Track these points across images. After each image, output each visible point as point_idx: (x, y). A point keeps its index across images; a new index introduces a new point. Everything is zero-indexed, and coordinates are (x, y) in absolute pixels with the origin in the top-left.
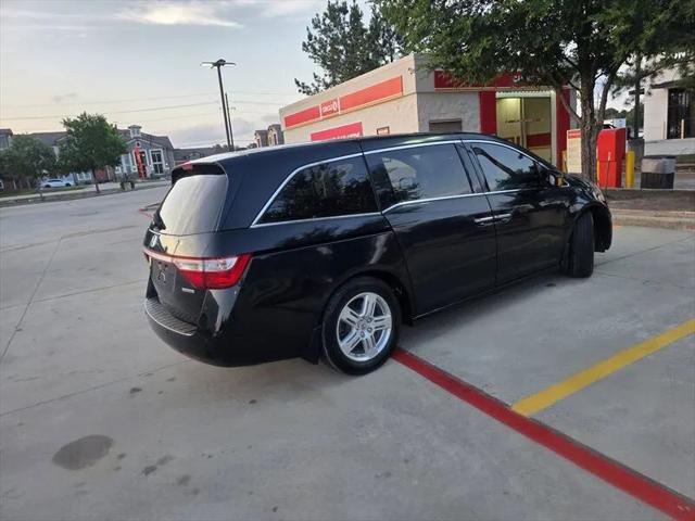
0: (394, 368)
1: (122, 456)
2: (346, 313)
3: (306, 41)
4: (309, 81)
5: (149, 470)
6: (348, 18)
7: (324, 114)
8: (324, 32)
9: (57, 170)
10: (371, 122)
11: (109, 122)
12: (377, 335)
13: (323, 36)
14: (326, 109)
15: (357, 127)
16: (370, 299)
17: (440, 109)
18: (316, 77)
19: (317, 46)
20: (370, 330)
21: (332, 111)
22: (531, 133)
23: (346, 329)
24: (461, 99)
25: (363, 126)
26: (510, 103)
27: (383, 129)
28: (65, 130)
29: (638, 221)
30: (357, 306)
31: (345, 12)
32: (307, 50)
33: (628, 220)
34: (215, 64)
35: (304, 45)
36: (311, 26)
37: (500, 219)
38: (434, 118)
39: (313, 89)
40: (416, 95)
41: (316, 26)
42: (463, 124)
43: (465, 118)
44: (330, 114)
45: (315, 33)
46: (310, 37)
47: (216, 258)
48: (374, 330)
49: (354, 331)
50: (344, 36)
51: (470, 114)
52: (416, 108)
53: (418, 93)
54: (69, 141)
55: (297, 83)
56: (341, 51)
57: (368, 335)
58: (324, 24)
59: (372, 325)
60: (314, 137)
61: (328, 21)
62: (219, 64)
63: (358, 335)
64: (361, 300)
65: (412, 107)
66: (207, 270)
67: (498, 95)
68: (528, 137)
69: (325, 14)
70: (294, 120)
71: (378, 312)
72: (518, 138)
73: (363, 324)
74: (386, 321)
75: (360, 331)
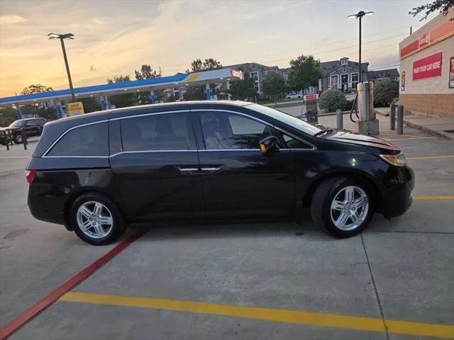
2: (82, 210)
7: (421, 46)
9: (289, 90)
10: (448, 52)
11: (315, 59)
14: (422, 42)
16: (98, 206)
20: (99, 223)
25: (443, 55)
28: (290, 67)
34: (358, 16)
37: (207, 171)
48: (101, 224)
49: (88, 221)
54: (292, 73)
59: (101, 220)
62: (361, 14)
64: (93, 205)
73: (95, 218)
74: (110, 220)
75: (93, 222)
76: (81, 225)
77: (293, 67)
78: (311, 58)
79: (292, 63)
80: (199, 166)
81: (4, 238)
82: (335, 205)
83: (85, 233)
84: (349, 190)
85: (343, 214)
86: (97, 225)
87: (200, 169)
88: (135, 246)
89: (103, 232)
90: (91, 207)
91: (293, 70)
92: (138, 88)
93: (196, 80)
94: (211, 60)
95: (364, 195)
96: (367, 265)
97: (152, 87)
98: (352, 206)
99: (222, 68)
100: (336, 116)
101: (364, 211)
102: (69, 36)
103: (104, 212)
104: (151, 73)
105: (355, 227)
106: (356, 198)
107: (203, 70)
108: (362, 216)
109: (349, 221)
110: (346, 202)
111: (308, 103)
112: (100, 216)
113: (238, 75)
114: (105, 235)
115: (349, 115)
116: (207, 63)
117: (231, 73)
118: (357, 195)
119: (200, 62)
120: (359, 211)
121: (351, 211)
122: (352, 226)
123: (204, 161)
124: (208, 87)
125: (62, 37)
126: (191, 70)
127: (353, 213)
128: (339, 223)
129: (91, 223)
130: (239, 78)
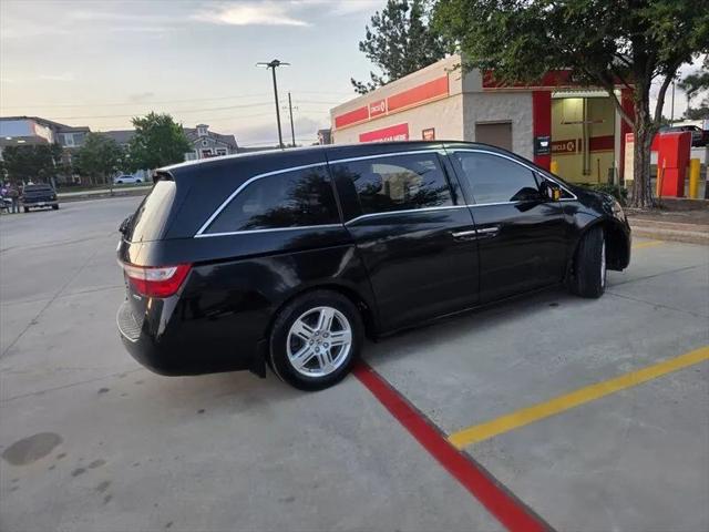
0: (353, 385)
1: (62, 456)
2: (298, 327)
3: (364, 39)
4: (366, 80)
5: (78, 472)
6: (408, 15)
7: (372, 115)
8: (383, 30)
10: (417, 124)
11: (175, 121)
12: (335, 351)
13: (382, 34)
14: (374, 109)
15: (403, 129)
16: (327, 313)
17: (488, 110)
18: (373, 76)
19: (375, 45)
20: (326, 345)
21: (380, 112)
22: (593, 136)
23: (298, 343)
24: (511, 99)
25: (410, 127)
26: (572, 103)
27: (428, 130)
28: (134, 129)
29: (682, 236)
30: (313, 320)
31: (406, 9)
32: (364, 50)
33: (672, 235)
34: (270, 65)
35: (361, 45)
36: (370, 24)
37: (485, 233)
38: (480, 119)
39: (369, 88)
40: (462, 96)
41: (376, 24)
42: (514, 126)
43: (516, 120)
44: (378, 115)
45: (374, 31)
46: (369, 36)
47: (157, 267)
48: (331, 346)
49: (307, 346)
50: (404, 34)
51: (522, 114)
52: (461, 109)
53: (464, 93)
54: (138, 140)
55: (354, 82)
56: (400, 50)
57: (323, 351)
58: (383, 22)
59: (329, 340)
60: (363, 137)
61: (387, 19)
62: (274, 64)
63: (312, 350)
64: (317, 314)
65: (457, 108)
66: (149, 279)
67: (554, 95)
68: (591, 139)
69: (385, 12)
70: (343, 121)
71: (336, 326)
72: (580, 140)
73: (320, 339)
77: (138, 131)
78: (168, 120)
79: (137, 123)
80: (475, 227)
83: (302, 371)
87: (477, 232)
91: (139, 135)
96: (663, 307)
112: (329, 334)
113: (45, 133)
114: (337, 365)
117: (33, 130)
130: (46, 140)
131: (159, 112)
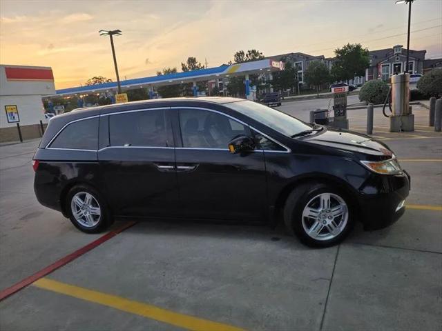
2: (76, 199)
16: (88, 197)
37: (182, 169)
49: (80, 210)
54: (337, 63)
73: (87, 208)
74: (98, 211)
75: (85, 211)
76: (75, 213)
77: (338, 57)
78: (358, 47)
79: (337, 52)
80: (175, 164)
81: (21, 219)
82: (307, 212)
83: (79, 221)
84: (325, 197)
85: (317, 223)
86: (88, 214)
87: (176, 167)
88: (119, 237)
89: (92, 221)
90: (83, 197)
91: (337, 60)
92: (182, 80)
93: (236, 71)
94: (254, 51)
95: (343, 204)
96: (329, 282)
97: (194, 79)
98: (328, 214)
99: (263, 58)
100: (366, 110)
101: (343, 221)
102: (117, 32)
103: (94, 203)
104: (197, 65)
105: (331, 237)
106: (332, 206)
107: (246, 61)
108: (341, 226)
109: (325, 230)
110: (320, 210)
111: (336, 96)
112: (91, 206)
113: (279, 65)
114: (95, 224)
115: (382, 109)
116: (250, 54)
117: (271, 64)
118: (334, 202)
119: (243, 53)
120: (337, 220)
121: (327, 220)
122: (329, 235)
123: (179, 159)
124: (247, 79)
125: (111, 33)
126: (233, 62)
127: (329, 222)
128: (311, 232)
129: (83, 212)
130: (279, 69)
131: (353, 43)
